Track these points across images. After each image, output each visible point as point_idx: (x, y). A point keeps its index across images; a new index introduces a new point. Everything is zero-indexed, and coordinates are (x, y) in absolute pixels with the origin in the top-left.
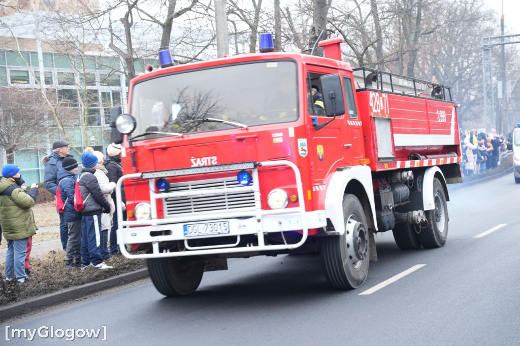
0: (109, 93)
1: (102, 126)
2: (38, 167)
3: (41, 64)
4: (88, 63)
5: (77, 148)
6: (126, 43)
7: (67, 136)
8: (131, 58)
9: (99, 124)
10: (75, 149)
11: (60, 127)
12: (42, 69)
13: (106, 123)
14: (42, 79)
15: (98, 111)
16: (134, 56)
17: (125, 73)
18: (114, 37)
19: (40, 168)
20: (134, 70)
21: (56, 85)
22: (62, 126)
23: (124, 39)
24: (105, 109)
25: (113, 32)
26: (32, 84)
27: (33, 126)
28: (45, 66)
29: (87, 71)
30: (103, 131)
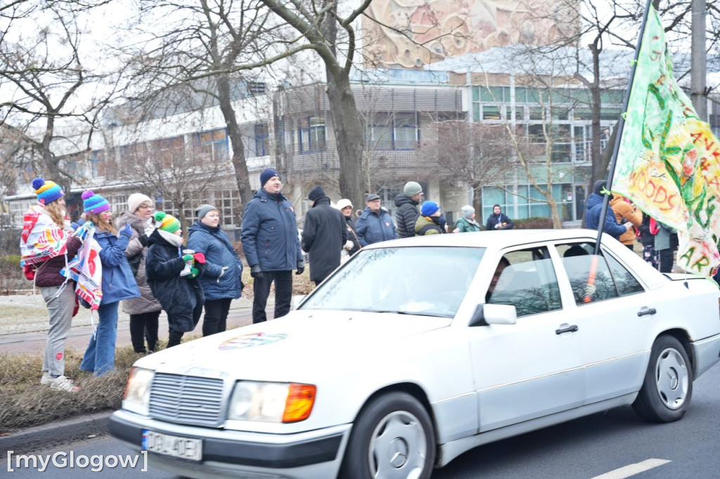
0: (582, 128)
1: (572, 162)
2: (505, 204)
3: (513, 100)
4: (555, 96)
5: (539, 185)
6: (593, 71)
7: (529, 173)
8: (597, 87)
9: (570, 160)
10: (537, 187)
11: (523, 164)
12: (513, 103)
13: (577, 160)
14: (513, 115)
15: (568, 147)
16: (601, 86)
17: (590, 105)
18: (581, 66)
19: (507, 205)
20: (600, 101)
21: (527, 121)
22: (525, 162)
23: (591, 65)
24: (577, 145)
25: (580, 60)
26: (503, 121)
27: (499, 163)
28: (516, 101)
29: (553, 104)
30: (573, 168)
